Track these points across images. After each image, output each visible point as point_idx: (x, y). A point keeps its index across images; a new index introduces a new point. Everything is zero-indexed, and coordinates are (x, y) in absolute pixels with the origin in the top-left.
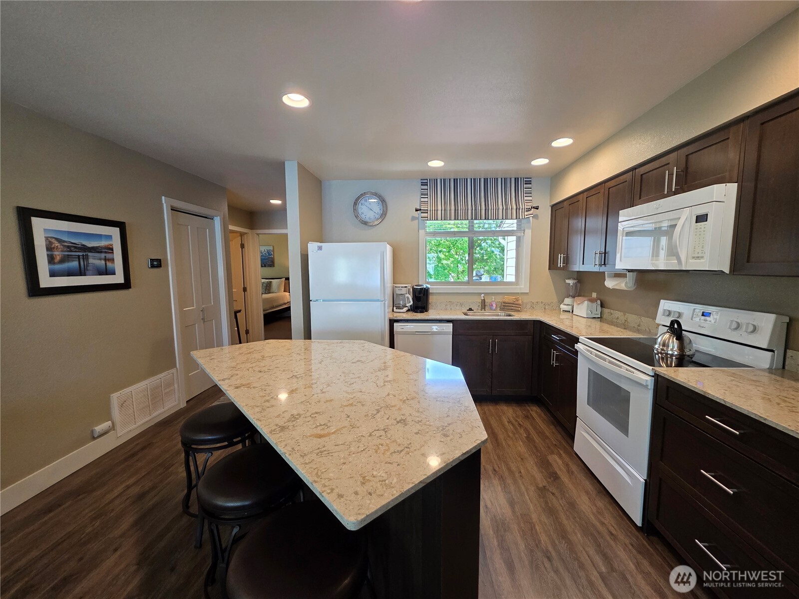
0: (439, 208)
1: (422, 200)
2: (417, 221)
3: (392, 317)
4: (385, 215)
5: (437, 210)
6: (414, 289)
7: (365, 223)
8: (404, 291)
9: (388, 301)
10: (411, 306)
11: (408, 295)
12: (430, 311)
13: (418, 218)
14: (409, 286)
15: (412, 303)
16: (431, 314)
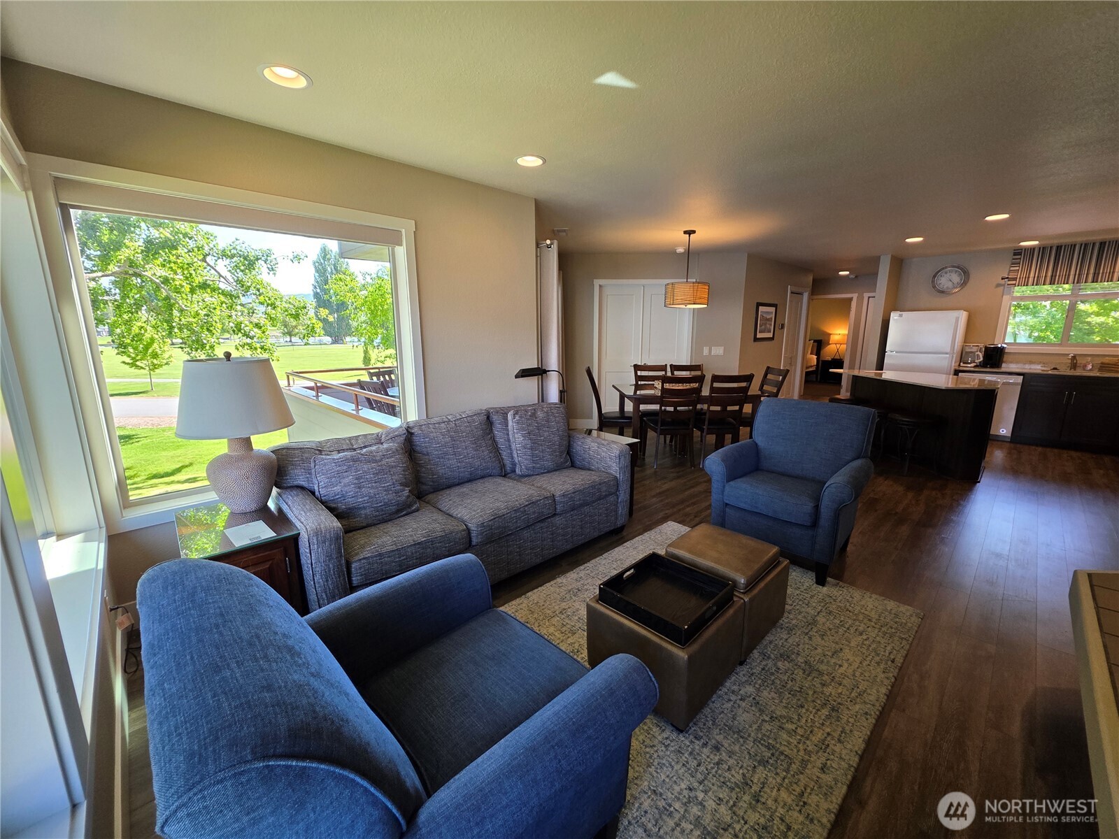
0: (1032, 275)
1: (1012, 269)
2: (1002, 287)
3: (957, 368)
4: (966, 285)
5: (1029, 278)
6: (986, 348)
7: (943, 292)
8: (974, 349)
9: (956, 357)
10: (980, 362)
11: (979, 353)
12: (1004, 365)
13: (1004, 285)
14: (982, 345)
15: (982, 359)
16: (1005, 367)
